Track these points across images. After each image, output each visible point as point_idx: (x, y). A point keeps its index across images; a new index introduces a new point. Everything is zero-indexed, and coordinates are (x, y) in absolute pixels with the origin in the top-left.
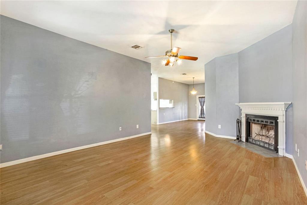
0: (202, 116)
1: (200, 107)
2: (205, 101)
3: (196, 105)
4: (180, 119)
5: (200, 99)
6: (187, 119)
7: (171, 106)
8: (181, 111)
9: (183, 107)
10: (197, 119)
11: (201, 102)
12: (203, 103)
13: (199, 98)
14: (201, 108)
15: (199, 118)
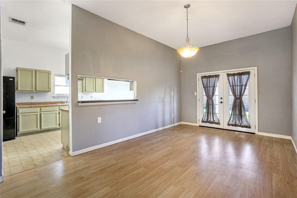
0: (209, 120)
1: (205, 98)
2: (218, 84)
3: (196, 93)
4: (157, 128)
5: (205, 80)
6: (176, 124)
7: (131, 95)
8: (160, 108)
9: (167, 99)
10: (198, 125)
11: (206, 88)
12: (211, 89)
13: (203, 77)
14: (208, 101)
15: (203, 122)
